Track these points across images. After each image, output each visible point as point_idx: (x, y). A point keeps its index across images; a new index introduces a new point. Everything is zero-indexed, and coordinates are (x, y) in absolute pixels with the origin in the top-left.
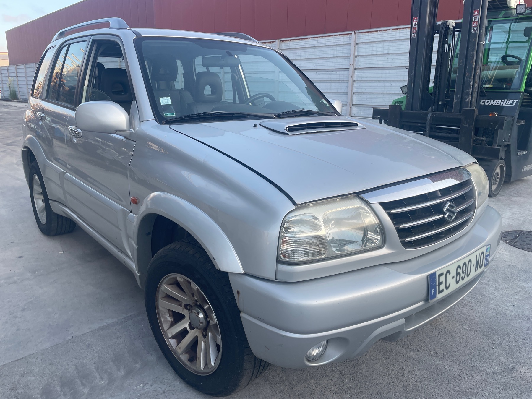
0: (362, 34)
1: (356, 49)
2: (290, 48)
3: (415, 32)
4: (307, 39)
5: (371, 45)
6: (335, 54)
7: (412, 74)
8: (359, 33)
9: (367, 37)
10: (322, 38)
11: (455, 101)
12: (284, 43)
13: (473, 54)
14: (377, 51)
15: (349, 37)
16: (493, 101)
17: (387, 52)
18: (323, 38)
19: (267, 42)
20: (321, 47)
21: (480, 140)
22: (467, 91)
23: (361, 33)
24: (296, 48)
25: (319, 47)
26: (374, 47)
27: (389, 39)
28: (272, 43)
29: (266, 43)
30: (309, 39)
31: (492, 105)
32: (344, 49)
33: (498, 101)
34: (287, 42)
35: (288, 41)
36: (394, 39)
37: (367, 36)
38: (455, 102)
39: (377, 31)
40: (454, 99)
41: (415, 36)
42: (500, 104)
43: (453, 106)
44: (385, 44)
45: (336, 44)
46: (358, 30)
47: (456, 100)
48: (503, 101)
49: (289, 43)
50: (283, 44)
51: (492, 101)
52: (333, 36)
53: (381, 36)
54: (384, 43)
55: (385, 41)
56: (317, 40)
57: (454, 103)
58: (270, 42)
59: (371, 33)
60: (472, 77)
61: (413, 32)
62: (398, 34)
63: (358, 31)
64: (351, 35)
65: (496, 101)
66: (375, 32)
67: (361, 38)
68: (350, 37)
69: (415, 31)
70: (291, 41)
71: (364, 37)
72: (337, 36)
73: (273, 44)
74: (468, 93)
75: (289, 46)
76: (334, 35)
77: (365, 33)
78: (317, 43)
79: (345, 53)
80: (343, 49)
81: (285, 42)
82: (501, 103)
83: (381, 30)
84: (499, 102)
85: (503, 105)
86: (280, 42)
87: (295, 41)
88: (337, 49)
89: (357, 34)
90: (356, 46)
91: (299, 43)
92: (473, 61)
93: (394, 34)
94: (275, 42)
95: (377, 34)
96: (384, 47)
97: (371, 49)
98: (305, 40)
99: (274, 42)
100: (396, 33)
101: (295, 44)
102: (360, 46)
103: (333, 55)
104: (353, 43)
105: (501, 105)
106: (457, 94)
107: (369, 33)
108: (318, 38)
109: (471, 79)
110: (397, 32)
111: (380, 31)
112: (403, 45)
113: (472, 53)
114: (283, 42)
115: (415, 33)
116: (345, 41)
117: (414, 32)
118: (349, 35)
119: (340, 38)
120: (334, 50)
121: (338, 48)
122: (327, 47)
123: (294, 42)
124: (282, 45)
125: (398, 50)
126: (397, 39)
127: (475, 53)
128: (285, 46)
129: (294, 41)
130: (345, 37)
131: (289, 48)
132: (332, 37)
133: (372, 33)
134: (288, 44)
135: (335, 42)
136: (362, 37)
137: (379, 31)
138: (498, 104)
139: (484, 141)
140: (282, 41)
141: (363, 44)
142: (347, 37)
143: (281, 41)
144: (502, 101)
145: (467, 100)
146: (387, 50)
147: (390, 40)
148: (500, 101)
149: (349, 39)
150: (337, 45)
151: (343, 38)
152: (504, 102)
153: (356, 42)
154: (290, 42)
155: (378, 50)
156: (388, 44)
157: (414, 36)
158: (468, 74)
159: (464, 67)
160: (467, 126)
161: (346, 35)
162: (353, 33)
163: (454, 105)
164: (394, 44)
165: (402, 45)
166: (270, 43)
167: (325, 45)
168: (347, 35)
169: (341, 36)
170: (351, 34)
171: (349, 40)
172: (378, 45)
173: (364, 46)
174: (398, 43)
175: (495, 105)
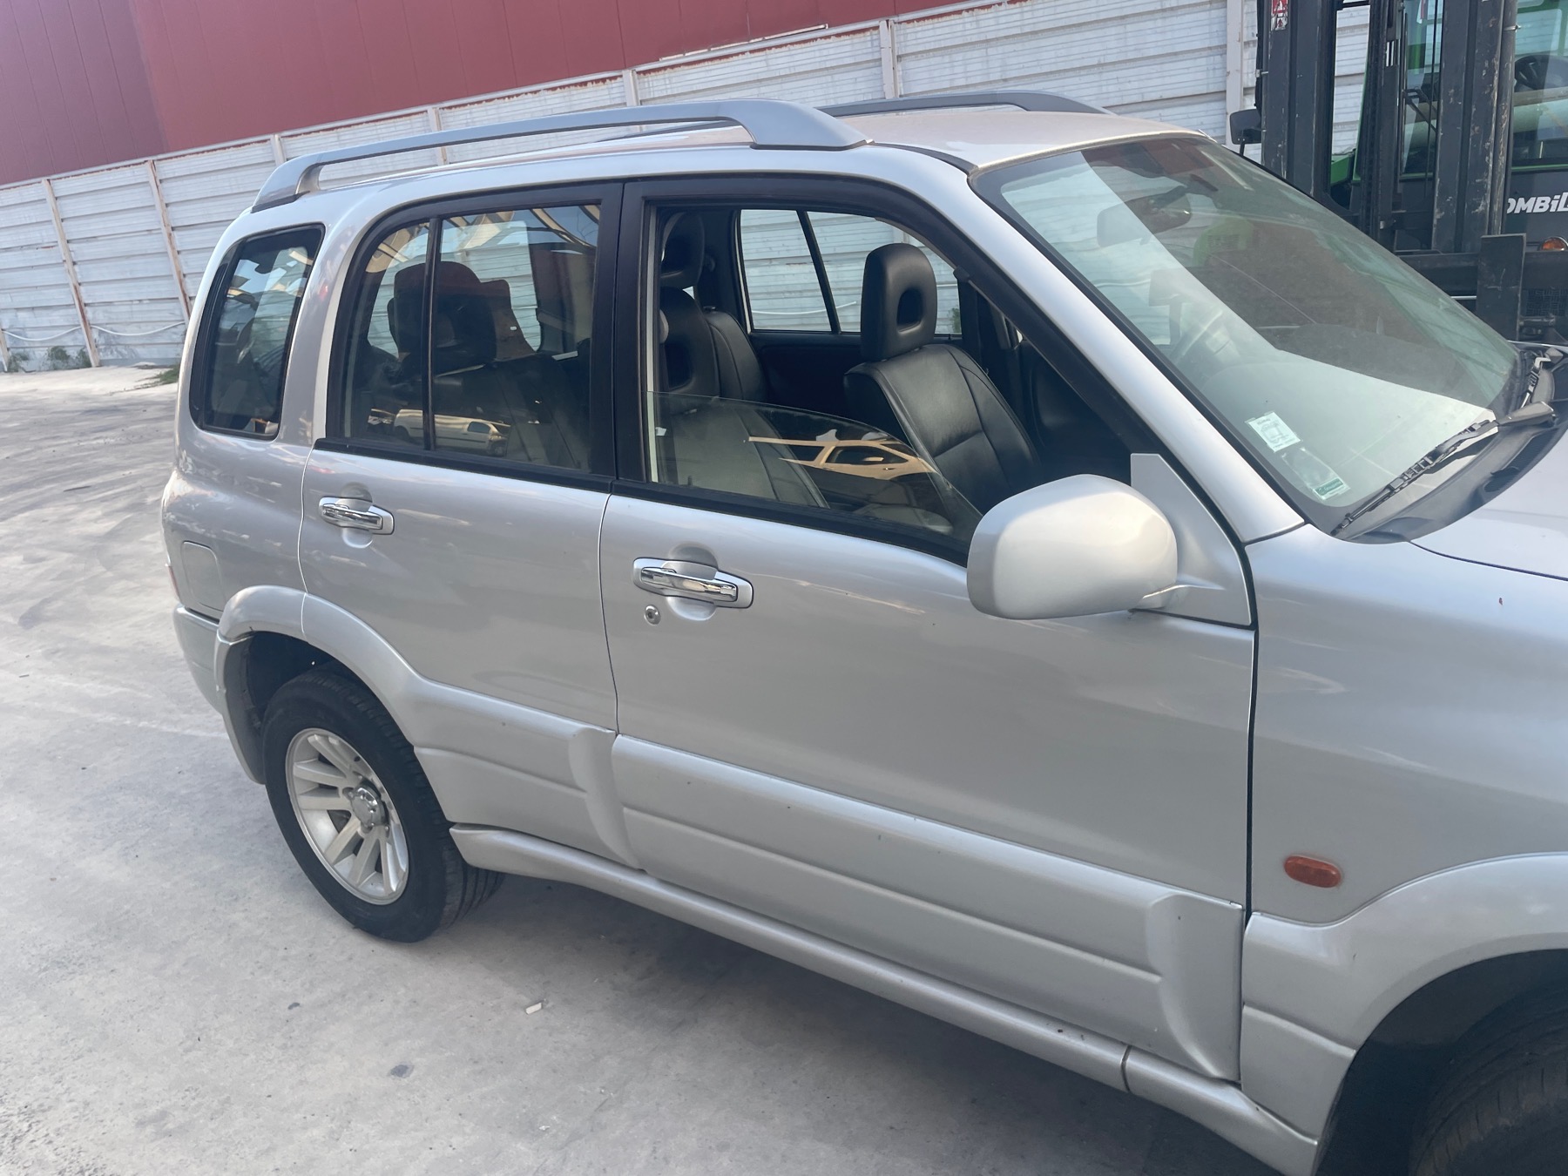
0: (911, 25)
1: (899, 74)
2: (676, 92)
3: (1283, 11)
4: (731, 59)
5: (947, 59)
6: (832, 96)
7: (1280, 146)
8: (900, 23)
9: (931, 33)
10: (778, 50)
11: (1437, 216)
12: (650, 79)
13: (1492, 66)
14: (969, 74)
15: (869, 38)
16: (1526, 202)
17: (999, 74)
18: (784, 49)
19: (592, 81)
20: (780, 81)
21: (1537, 326)
22: (1478, 181)
23: (909, 22)
24: (694, 92)
25: (774, 81)
26: (955, 64)
27: (1002, 34)
28: (608, 81)
29: (589, 84)
30: (735, 58)
31: (1523, 212)
32: (858, 80)
33: (1540, 199)
34: (660, 75)
35: (663, 71)
36: (1018, 31)
37: (928, 30)
38: (1438, 220)
39: (959, 12)
40: (1436, 210)
41: (1284, 23)
42: (1548, 206)
43: (1434, 231)
44: (991, 51)
45: (828, 65)
46: (896, 13)
47: (1441, 211)
48: (1557, 197)
49: (667, 76)
50: (648, 82)
51: (1521, 200)
52: (816, 39)
53: (974, 25)
54: (987, 48)
55: (987, 41)
56: (764, 58)
57: (1435, 222)
58: (604, 80)
59: (940, 20)
60: (1492, 138)
61: (1276, 13)
62: (1027, 15)
63: (896, 19)
64: (876, 32)
65: (1533, 199)
66: (952, 17)
67: (909, 37)
68: (872, 41)
69: (1281, 8)
70: (676, 69)
71: (919, 35)
72: (828, 40)
73: (614, 84)
74: (1482, 186)
75: (668, 86)
76: (821, 38)
77: (922, 23)
78: (766, 69)
79: (863, 91)
80: (856, 79)
81: (653, 74)
82: (1550, 205)
83: (972, 9)
84: (1543, 201)
85: (1558, 210)
86: (636, 76)
87: (690, 67)
88: (836, 79)
89: (895, 27)
90: (899, 67)
91: (702, 75)
92: (1492, 89)
93: (1017, 17)
94: (621, 76)
95: (961, 21)
96: (988, 61)
97: (947, 72)
98: (722, 61)
99: (614, 78)
100: (1022, 12)
101: (689, 77)
102: (910, 64)
103: (826, 99)
104: (887, 57)
105: (1553, 210)
106: (1443, 193)
107: (936, 20)
108: (768, 51)
109: (1488, 144)
110: (1025, 9)
111: (970, 12)
112: (1048, 48)
113: (1487, 64)
114: (648, 75)
115: (1281, 15)
116: (860, 52)
117: (1280, 12)
118: (868, 33)
119: (839, 44)
120: (824, 85)
121: (837, 77)
122: (799, 77)
123: (687, 72)
124: (646, 85)
125: (1036, 63)
126: (1027, 30)
127: (1497, 63)
128: (656, 89)
129: (686, 68)
130: (856, 41)
131: (669, 93)
132: (812, 43)
133: (945, 18)
134: (664, 79)
135: (824, 58)
136: (913, 36)
137: (967, 10)
138: (1541, 207)
139: (1551, 327)
140: (645, 72)
141: (920, 55)
142: (862, 39)
143: (639, 73)
144: (1552, 199)
145: (1481, 208)
146: (999, 69)
147: (1007, 37)
148: (1548, 199)
149: (869, 45)
150: (832, 68)
151: (852, 44)
152: (1560, 200)
153: (896, 54)
154: (673, 75)
155: (968, 70)
156: (1000, 49)
157: (1280, 26)
158: (1476, 128)
159: (1462, 107)
160: (1499, 288)
161: (858, 35)
162: (883, 24)
163: (1434, 229)
164: (1019, 47)
165: (1044, 49)
166: (601, 83)
167: (793, 72)
168: (862, 35)
169: (843, 38)
170: (877, 28)
171: (870, 50)
172: (969, 55)
173: (923, 63)
174: (1034, 44)
175: (1532, 213)
